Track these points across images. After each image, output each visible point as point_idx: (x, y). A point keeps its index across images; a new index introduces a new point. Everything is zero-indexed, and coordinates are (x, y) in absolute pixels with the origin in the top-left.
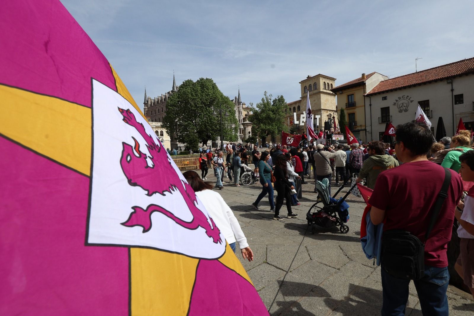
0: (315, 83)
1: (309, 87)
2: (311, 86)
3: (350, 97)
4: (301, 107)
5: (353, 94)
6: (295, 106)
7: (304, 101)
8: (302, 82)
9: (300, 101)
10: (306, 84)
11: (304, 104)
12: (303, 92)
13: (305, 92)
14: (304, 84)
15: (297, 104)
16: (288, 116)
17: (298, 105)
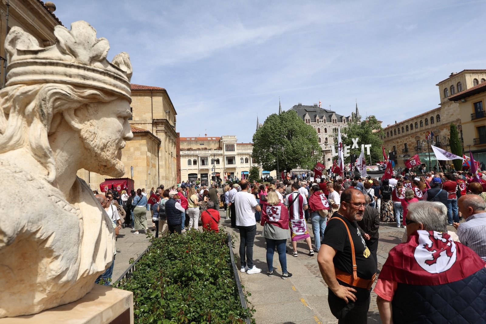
0: (459, 82)
1: (451, 89)
2: (453, 88)
3: (478, 104)
4: (440, 116)
5: (481, 101)
6: (432, 116)
7: (444, 108)
8: (440, 84)
9: (439, 109)
10: (446, 85)
11: (445, 112)
12: (443, 96)
13: (446, 96)
14: (444, 86)
15: (436, 112)
16: (424, 129)
17: (437, 114)
